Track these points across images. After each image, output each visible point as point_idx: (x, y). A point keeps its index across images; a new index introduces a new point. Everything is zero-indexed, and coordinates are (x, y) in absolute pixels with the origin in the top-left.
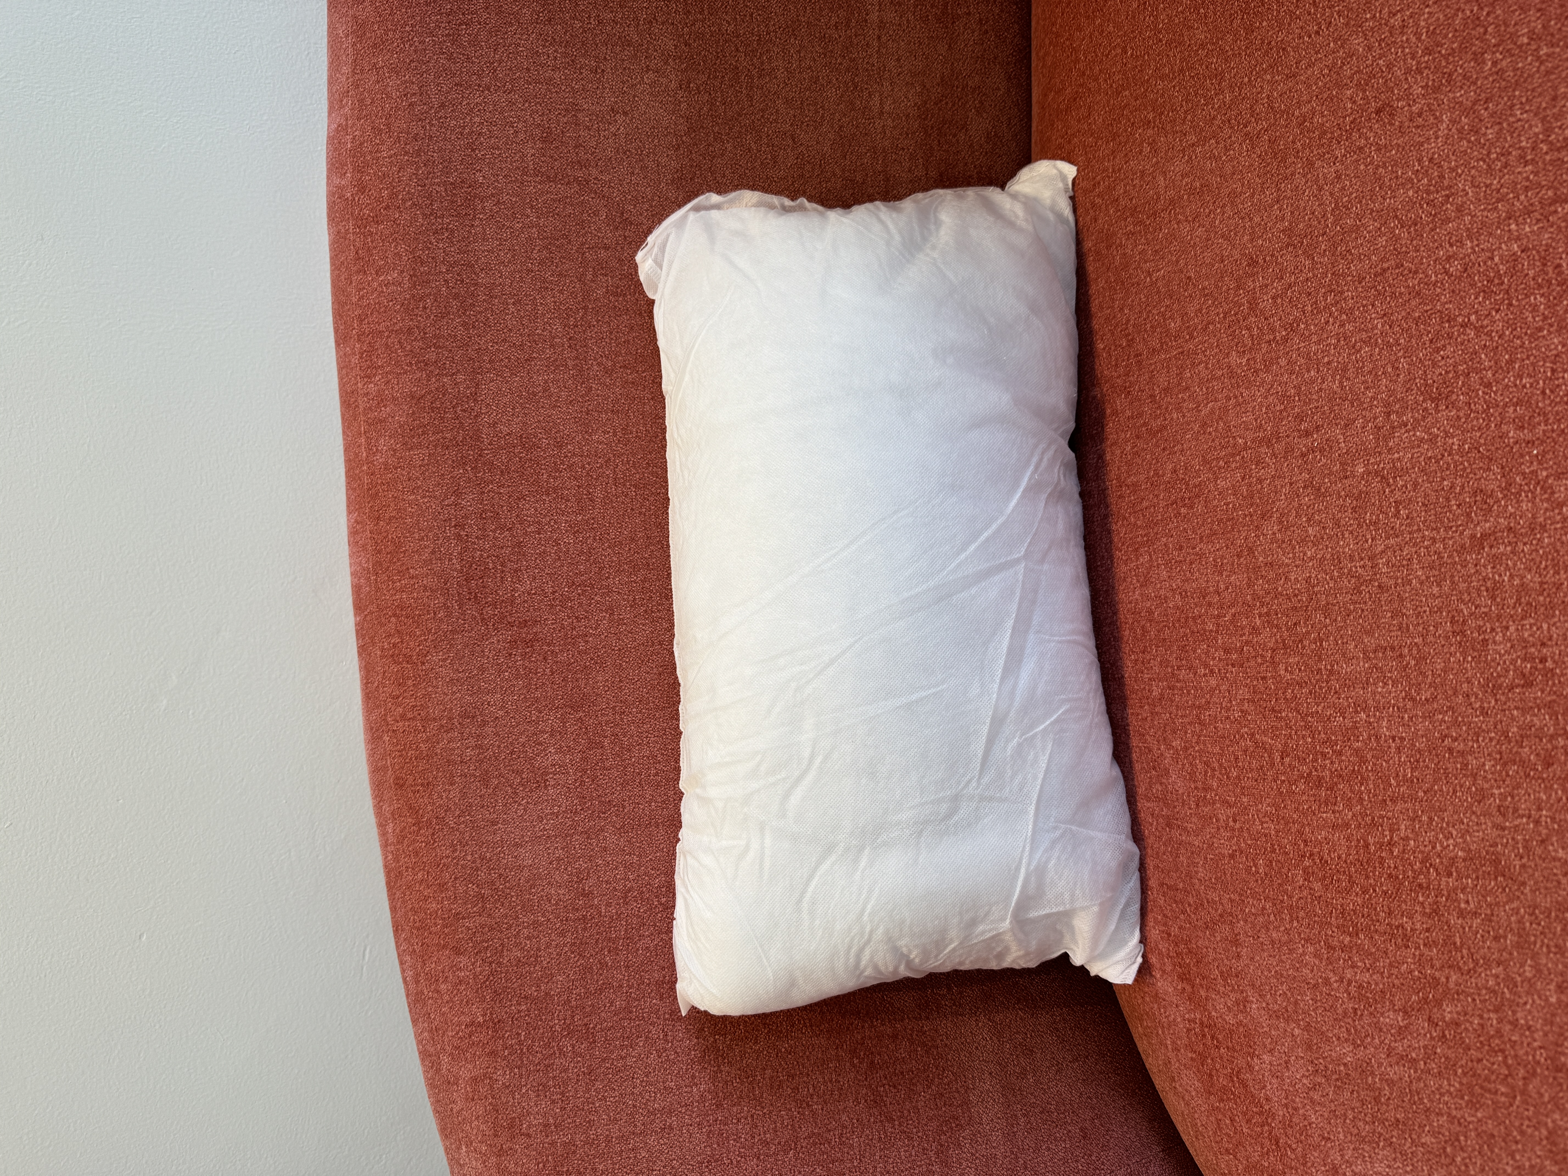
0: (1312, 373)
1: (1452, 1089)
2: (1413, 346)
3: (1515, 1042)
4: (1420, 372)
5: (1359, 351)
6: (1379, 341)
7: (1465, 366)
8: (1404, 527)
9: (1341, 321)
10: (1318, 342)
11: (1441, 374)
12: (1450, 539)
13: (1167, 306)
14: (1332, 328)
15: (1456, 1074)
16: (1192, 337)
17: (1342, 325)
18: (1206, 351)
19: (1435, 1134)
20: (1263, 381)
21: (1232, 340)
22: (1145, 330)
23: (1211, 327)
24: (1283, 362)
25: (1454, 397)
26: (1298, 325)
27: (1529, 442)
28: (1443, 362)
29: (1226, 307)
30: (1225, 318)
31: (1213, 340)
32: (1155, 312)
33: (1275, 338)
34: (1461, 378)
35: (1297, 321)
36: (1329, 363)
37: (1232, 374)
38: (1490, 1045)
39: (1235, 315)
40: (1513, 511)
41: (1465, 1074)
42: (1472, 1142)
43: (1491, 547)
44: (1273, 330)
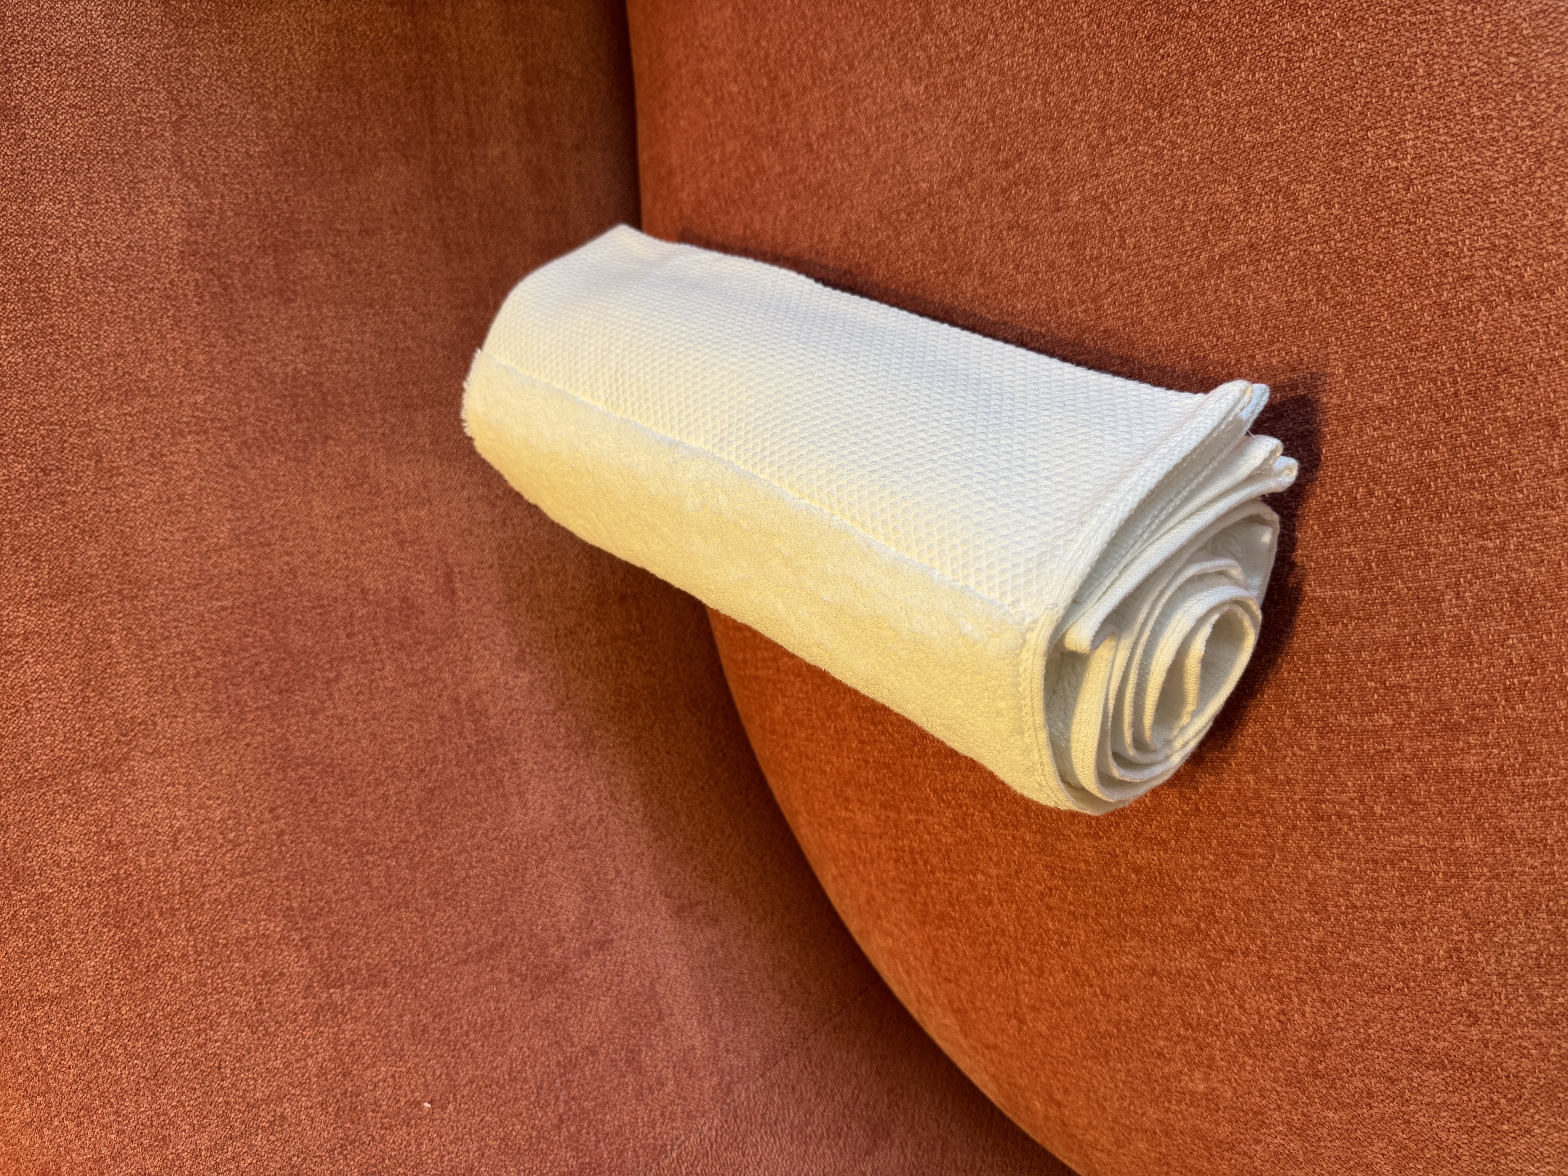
0: (1008, 91)
1: (1206, 863)
2: (1127, 47)
3: (1273, 800)
4: (1137, 76)
5: (1062, 59)
6: (1087, 44)
7: (1189, 64)
8: (1131, 258)
9: (1039, 25)
10: (1012, 55)
11: (1162, 76)
12: (1185, 265)
13: (817, 33)
14: (1029, 34)
15: (1210, 846)
16: (851, 66)
17: (1041, 30)
18: (872, 82)
19: (1188, 912)
20: (947, 109)
21: (904, 65)
22: (791, 65)
23: (876, 53)
24: (970, 83)
25: (1180, 101)
26: (986, 37)
27: (1267, 145)
28: (1164, 62)
29: (893, 26)
30: (892, 39)
31: (880, 68)
32: (801, 41)
33: (958, 55)
34: (1186, 79)
35: (985, 32)
36: (1027, 77)
37: (906, 106)
38: (1247, 809)
39: (906, 33)
40: (1254, 224)
41: (1220, 845)
42: (1228, 911)
43: (1232, 268)
44: (956, 46)
